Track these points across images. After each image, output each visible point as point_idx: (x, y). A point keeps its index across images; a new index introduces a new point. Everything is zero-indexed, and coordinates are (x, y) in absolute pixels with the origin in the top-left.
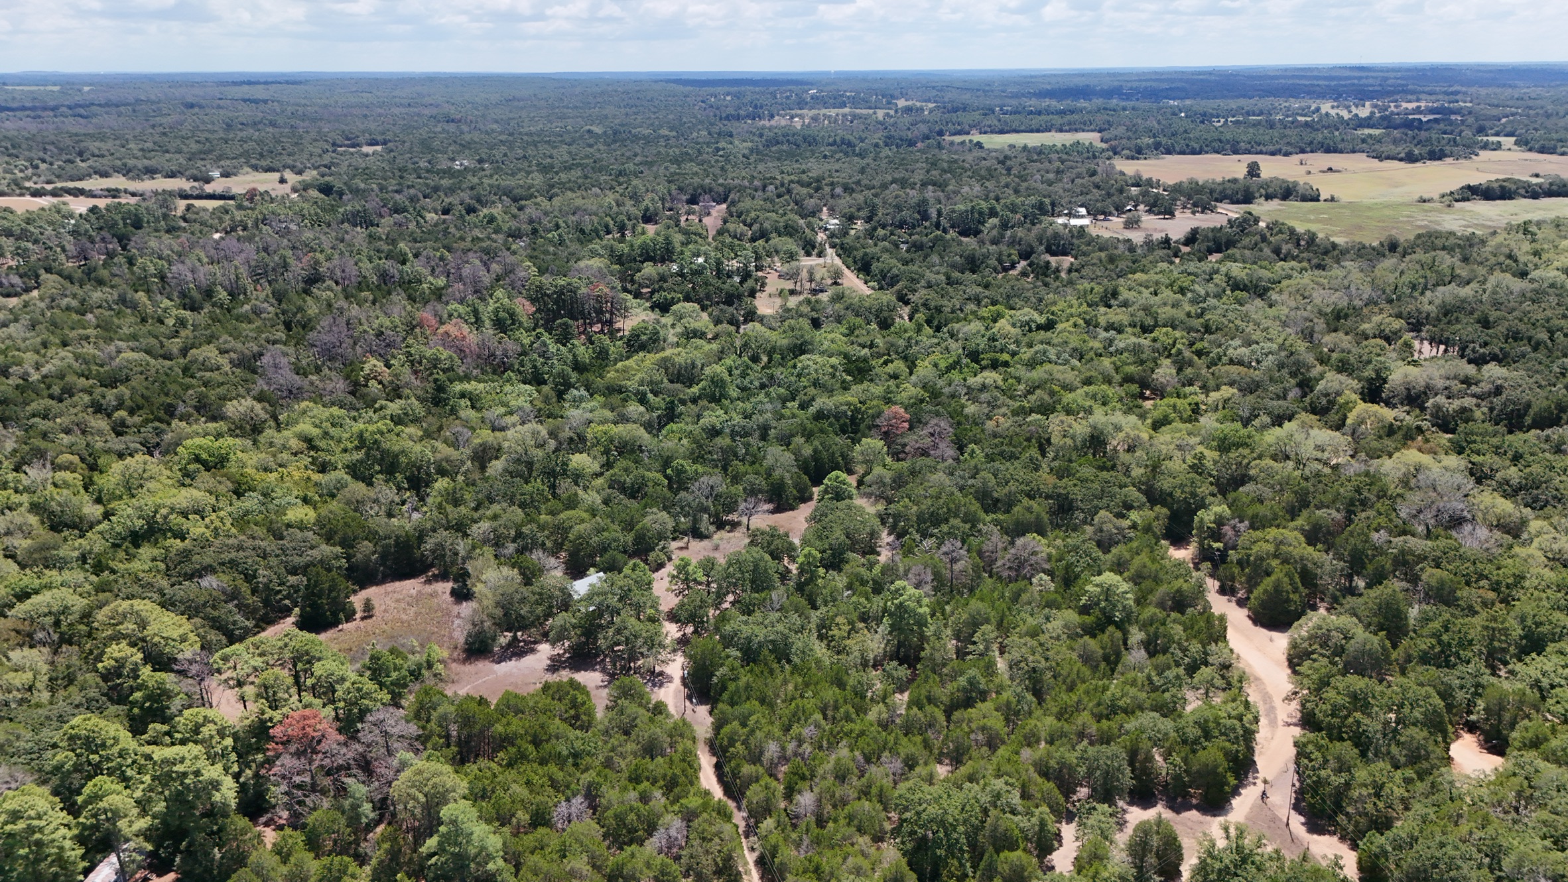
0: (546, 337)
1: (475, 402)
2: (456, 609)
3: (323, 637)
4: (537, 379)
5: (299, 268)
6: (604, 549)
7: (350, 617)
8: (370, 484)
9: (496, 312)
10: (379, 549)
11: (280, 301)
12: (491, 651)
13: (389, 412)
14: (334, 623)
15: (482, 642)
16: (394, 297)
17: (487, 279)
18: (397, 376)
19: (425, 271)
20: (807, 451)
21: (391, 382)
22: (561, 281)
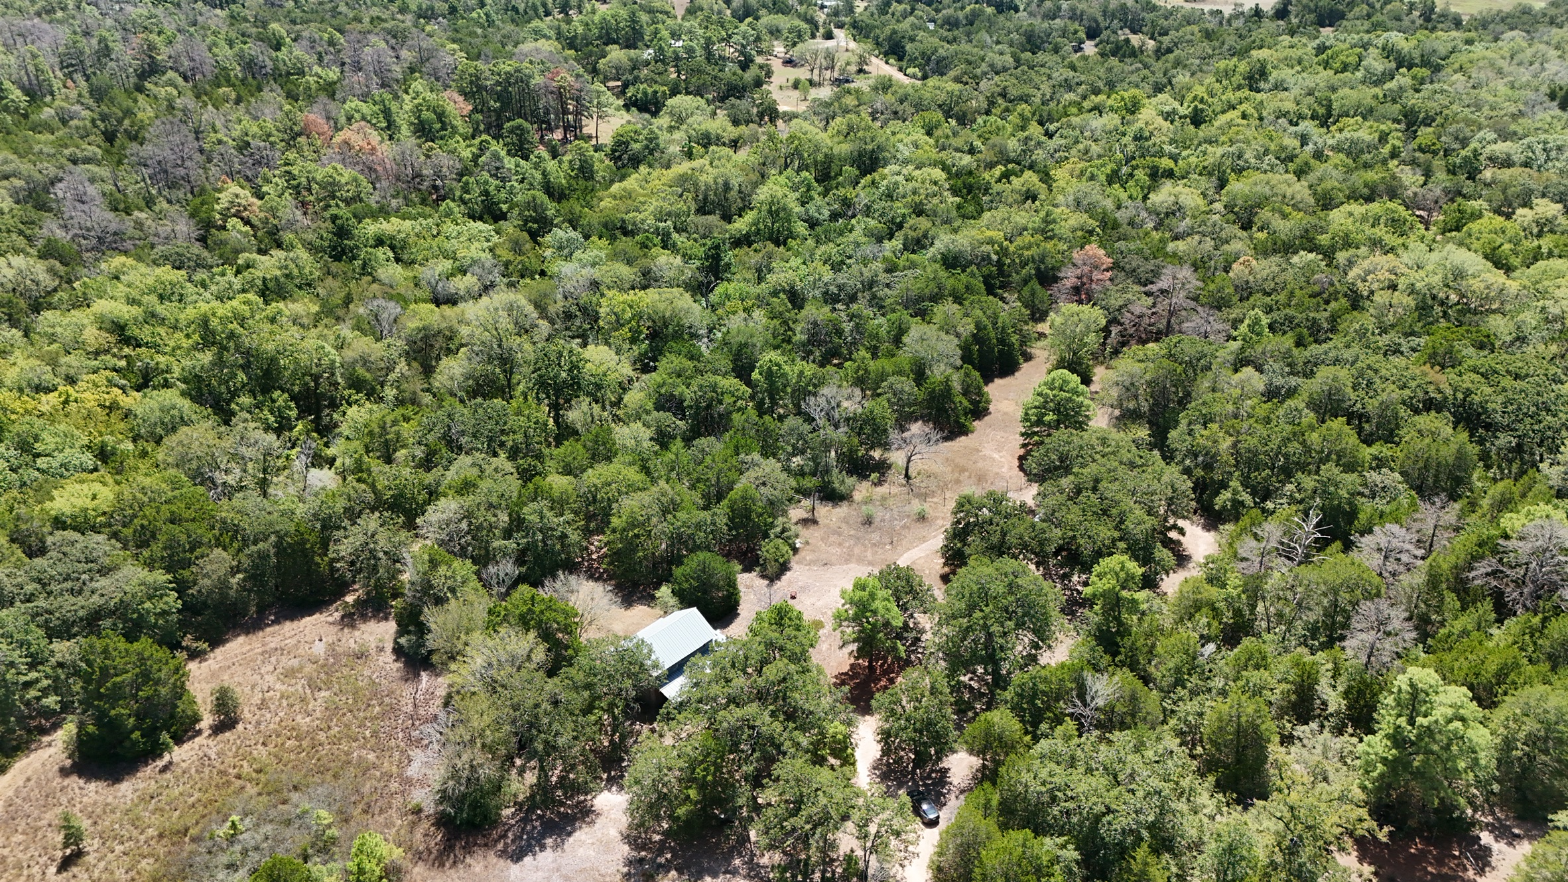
0: (496, 147)
1: (399, 251)
2: (406, 693)
3: (127, 789)
4: (491, 212)
5: (127, 55)
6: (682, 545)
7: (185, 730)
8: (226, 417)
9: (417, 110)
10: (246, 562)
11: (98, 101)
12: (495, 822)
13: (259, 274)
14: (154, 751)
15: (475, 806)
16: (266, 94)
17: (397, 71)
18: (273, 211)
19: (311, 59)
20: (967, 328)
21: (265, 221)
22: (506, 67)
